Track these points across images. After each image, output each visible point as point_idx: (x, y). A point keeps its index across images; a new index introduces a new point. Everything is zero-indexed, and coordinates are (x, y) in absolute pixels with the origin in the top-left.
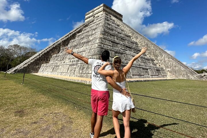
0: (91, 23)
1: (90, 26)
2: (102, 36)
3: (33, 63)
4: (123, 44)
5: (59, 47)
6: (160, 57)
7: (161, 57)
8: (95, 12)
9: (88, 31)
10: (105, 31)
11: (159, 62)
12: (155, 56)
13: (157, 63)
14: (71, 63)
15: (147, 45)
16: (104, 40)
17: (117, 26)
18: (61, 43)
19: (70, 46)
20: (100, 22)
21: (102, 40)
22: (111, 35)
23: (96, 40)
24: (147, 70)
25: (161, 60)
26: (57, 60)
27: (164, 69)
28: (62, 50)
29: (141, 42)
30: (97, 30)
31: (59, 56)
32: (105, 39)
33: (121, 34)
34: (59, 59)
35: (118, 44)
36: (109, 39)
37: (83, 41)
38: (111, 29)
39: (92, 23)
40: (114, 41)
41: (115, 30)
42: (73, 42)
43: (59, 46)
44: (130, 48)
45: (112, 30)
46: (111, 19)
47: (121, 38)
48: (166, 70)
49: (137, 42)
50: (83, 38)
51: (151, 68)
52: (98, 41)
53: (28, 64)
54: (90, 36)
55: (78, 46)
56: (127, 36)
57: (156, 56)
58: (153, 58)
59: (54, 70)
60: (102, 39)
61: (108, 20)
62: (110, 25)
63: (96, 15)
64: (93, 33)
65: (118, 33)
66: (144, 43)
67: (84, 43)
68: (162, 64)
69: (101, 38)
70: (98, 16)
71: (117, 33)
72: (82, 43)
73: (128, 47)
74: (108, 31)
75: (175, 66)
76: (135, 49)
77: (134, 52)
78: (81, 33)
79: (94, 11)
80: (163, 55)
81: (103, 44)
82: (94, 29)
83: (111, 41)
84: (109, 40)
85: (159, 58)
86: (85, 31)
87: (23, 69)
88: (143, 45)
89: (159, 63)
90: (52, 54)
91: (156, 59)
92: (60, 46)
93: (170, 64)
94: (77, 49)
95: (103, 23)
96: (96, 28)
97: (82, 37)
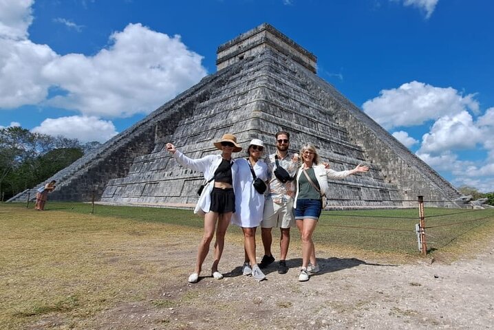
0: (233, 75)
1: (232, 84)
2: (260, 114)
3: (86, 177)
4: (310, 133)
5: (150, 137)
6: (392, 162)
7: (395, 164)
8: (245, 44)
9: (227, 99)
10: (267, 101)
11: (390, 173)
12: (382, 160)
13: (385, 177)
14: (188, 175)
15: (368, 135)
16: (265, 124)
17: (299, 88)
18: (155, 127)
19: (180, 136)
20: (257, 74)
21: (259, 124)
22: (282, 109)
23: (245, 124)
24: (359, 189)
25: (394, 170)
26: (148, 170)
27: (399, 187)
28: (159, 143)
29: (353, 128)
30: (247, 97)
31: (153, 160)
32: (267, 121)
33: (308, 107)
34: (155, 168)
35: (299, 132)
36: (276, 120)
37: (213, 125)
38: (283, 96)
39: (237, 76)
40: (289, 126)
41: (295, 97)
42: (188, 124)
43: (151, 134)
44: (326, 141)
45: (287, 98)
46: (286, 69)
47: (308, 119)
48: (402, 190)
49: (347, 127)
50: (215, 115)
51: (369, 186)
52: (249, 126)
53: (73, 180)
54: (231, 110)
55: (202, 137)
56: (323, 113)
57: (385, 160)
58: (378, 164)
59: (146, 191)
60: (261, 121)
61: (277, 72)
62: (281, 84)
63: (247, 55)
64: (240, 103)
65: (302, 104)
66: (362, 130)
67: (218, 129)
68: (395, 179)
69: (258, 118)
70: (253, 58)
71: (297, 104)
72: (213, 129)
73: (321, 139)
74: (275, 101)
75: (420, 183)
76: (338, 144)
77: (335, 152)
78: (207, 102)
79: (241, 42)
80: (399, 159)
81: (262, 132)
82: (243, 95)
83: (280, 125)
84: (277, 122)
85: (390, 164)
86: (219, 98)
87: (60, 192)
88: (359, 134)
89: (390, 176)
90: (134, 154)
91: (384, 167)
92: (154, 135)
93: (410, 178)
94: (201, 145)
95: (264, 78)
96: (247, 92)
97: (212, 113)
